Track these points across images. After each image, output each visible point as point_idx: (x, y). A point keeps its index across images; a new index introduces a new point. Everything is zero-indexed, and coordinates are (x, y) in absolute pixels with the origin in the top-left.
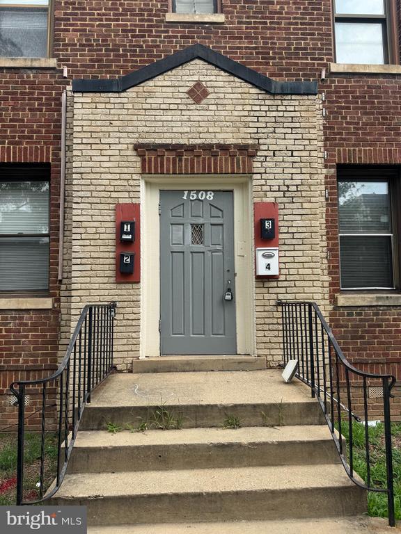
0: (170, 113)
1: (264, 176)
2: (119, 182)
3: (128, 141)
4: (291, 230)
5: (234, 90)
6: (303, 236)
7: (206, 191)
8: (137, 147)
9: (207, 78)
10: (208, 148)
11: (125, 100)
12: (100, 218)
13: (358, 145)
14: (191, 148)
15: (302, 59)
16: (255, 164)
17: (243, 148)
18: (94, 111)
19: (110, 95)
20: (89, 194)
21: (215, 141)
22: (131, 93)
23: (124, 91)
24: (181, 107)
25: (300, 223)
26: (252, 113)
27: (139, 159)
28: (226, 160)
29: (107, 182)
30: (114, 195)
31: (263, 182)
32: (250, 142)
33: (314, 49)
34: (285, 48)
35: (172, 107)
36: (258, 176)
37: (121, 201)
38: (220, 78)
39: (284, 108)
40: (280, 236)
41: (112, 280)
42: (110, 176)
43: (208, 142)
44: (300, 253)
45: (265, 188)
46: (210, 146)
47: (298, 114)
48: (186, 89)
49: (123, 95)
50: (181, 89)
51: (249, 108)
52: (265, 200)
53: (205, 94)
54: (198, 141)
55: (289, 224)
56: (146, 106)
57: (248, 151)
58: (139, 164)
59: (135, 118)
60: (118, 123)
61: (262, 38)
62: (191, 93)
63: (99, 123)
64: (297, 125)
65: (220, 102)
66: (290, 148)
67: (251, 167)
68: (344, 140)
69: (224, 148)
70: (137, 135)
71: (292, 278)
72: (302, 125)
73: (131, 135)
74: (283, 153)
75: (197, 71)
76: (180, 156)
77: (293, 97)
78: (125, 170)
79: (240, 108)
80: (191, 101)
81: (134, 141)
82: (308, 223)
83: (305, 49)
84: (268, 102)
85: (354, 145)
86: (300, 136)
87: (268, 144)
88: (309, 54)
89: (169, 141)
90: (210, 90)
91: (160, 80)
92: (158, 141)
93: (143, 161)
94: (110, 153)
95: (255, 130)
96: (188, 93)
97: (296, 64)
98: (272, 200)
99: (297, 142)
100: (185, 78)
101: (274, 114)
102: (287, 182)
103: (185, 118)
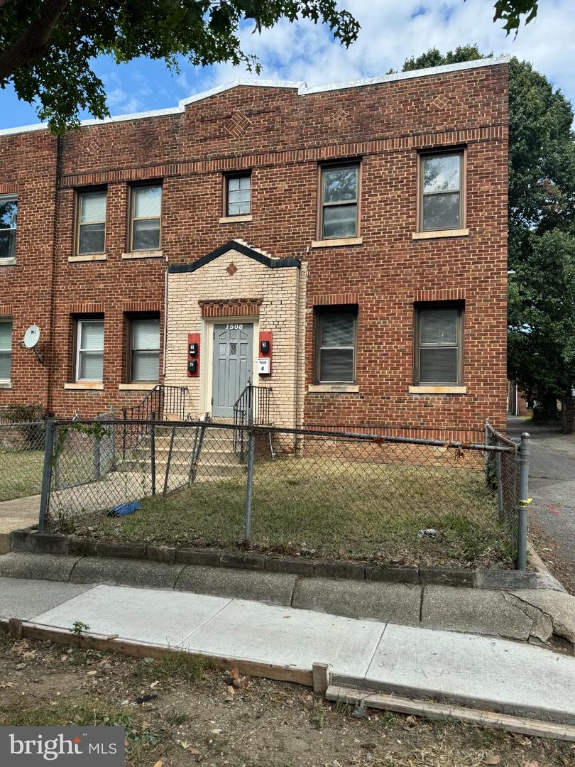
0: (217, 282)
1: (266, 316)
2: (191, 322)
3: (195, 299)
4: (279, 347)
5: (251, 267)
6: (285, 350)
7: (239, 324)
8: (200, 302)
9: (237, 260)
10: (235, 301)
11: (194, 276)
12: (181, 342)
13: (327, 293)
14: (227, 302)
15: (296, 240)
16: (261, 310)
17: (254, 301)
18: (178, 283)
19: (187, 273)
20: (175, 329)
21: (240, 297)
22: (197, 271)
23: (194, 271)
24: (223, 278)
25: (284, 344)
26: (260, 280)
27: (200, 309)
28: (246, 307)
29: (184, 322)
30: (187, 329)
31: (265, 320)
32: (259, 297)
33: (304, 232)
34: (287, 234)
35: (218, 278)
36: (262, 316)
37: (191, 332)
38: (244, 260)
39: (278, 275)
40: (273, 351)
41: (186, 375)
42: (186, 319)
43: (235, 298)
44: (283, 361)
45: (265, 323)
46: (237, 300)
47: (286, 279)
48: (226, 267)
49: (193, 273)
50: (223, 268)
51: (258, 276)
52: (265, 330)
53: (235, 270)
54: (231, 298)
55: (278, 344)
56: (204, 279)
57: (257, 302)
58: (201, 312)
59: (199, 286)
60: (190, 289)
61: (274, 228)
62: (228, 270)
63: (181, 290)
64: (285, 285)
65: (244, 274)
66: (280, 299)
67: (258, 311)
68: (319, 290)
69: (244, 301)
70: (200, 296)
71: (279, 375)
72: (288, 285)
73: (197, 296)
74: (276, 303)
75: (232, 256)
76: (221, 306)
77: (284, 268)
78: (193, 315)
79: (254, 277)
80: (228, 274)
81: (198, 299)
82: (288, 343)
83: (299, 233)
84: (269, 273)
85: (324, 293)
86: (286, 292)
87: (268, 297)
88: (301, 236)
89: (216, 298)
90: (238, 267)
91: (212, 263)
92: (210, 299)
93: (203, 310)
94: (186, 306)
95: (261, 290)
96: (227, 270)
97: (293, 244)
98: (269, 330)
99: (284, 296)
100: (225, 261)
101: (273, 279)
102: (278, 320)
103: (224, 285)
